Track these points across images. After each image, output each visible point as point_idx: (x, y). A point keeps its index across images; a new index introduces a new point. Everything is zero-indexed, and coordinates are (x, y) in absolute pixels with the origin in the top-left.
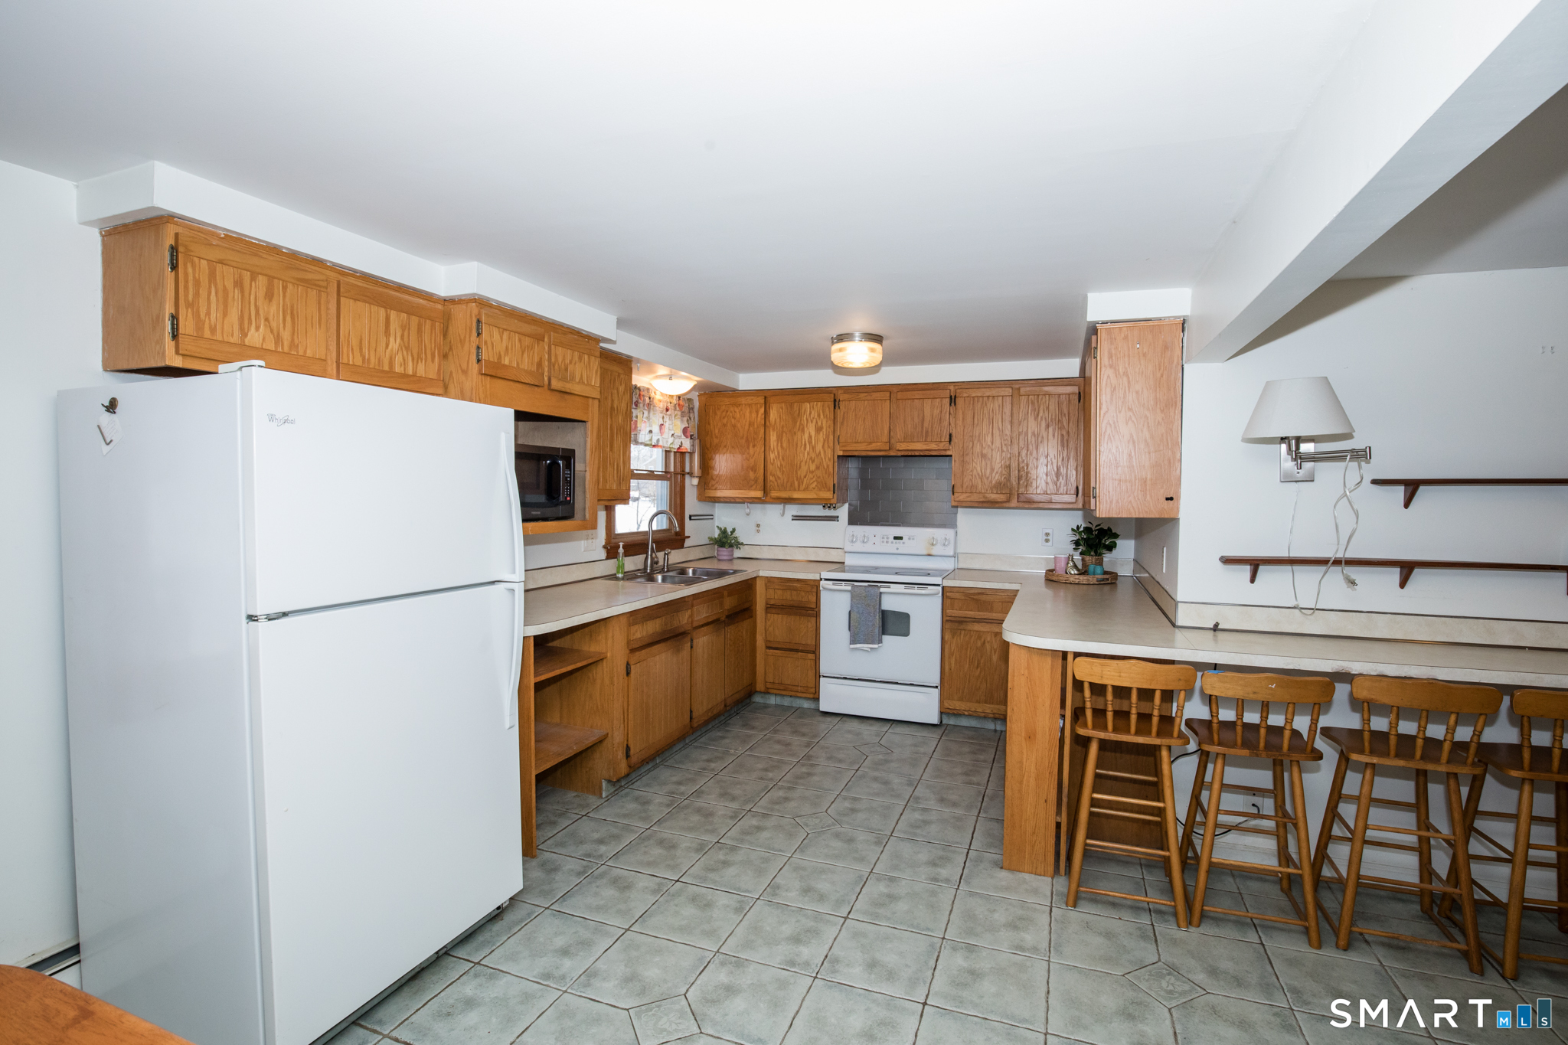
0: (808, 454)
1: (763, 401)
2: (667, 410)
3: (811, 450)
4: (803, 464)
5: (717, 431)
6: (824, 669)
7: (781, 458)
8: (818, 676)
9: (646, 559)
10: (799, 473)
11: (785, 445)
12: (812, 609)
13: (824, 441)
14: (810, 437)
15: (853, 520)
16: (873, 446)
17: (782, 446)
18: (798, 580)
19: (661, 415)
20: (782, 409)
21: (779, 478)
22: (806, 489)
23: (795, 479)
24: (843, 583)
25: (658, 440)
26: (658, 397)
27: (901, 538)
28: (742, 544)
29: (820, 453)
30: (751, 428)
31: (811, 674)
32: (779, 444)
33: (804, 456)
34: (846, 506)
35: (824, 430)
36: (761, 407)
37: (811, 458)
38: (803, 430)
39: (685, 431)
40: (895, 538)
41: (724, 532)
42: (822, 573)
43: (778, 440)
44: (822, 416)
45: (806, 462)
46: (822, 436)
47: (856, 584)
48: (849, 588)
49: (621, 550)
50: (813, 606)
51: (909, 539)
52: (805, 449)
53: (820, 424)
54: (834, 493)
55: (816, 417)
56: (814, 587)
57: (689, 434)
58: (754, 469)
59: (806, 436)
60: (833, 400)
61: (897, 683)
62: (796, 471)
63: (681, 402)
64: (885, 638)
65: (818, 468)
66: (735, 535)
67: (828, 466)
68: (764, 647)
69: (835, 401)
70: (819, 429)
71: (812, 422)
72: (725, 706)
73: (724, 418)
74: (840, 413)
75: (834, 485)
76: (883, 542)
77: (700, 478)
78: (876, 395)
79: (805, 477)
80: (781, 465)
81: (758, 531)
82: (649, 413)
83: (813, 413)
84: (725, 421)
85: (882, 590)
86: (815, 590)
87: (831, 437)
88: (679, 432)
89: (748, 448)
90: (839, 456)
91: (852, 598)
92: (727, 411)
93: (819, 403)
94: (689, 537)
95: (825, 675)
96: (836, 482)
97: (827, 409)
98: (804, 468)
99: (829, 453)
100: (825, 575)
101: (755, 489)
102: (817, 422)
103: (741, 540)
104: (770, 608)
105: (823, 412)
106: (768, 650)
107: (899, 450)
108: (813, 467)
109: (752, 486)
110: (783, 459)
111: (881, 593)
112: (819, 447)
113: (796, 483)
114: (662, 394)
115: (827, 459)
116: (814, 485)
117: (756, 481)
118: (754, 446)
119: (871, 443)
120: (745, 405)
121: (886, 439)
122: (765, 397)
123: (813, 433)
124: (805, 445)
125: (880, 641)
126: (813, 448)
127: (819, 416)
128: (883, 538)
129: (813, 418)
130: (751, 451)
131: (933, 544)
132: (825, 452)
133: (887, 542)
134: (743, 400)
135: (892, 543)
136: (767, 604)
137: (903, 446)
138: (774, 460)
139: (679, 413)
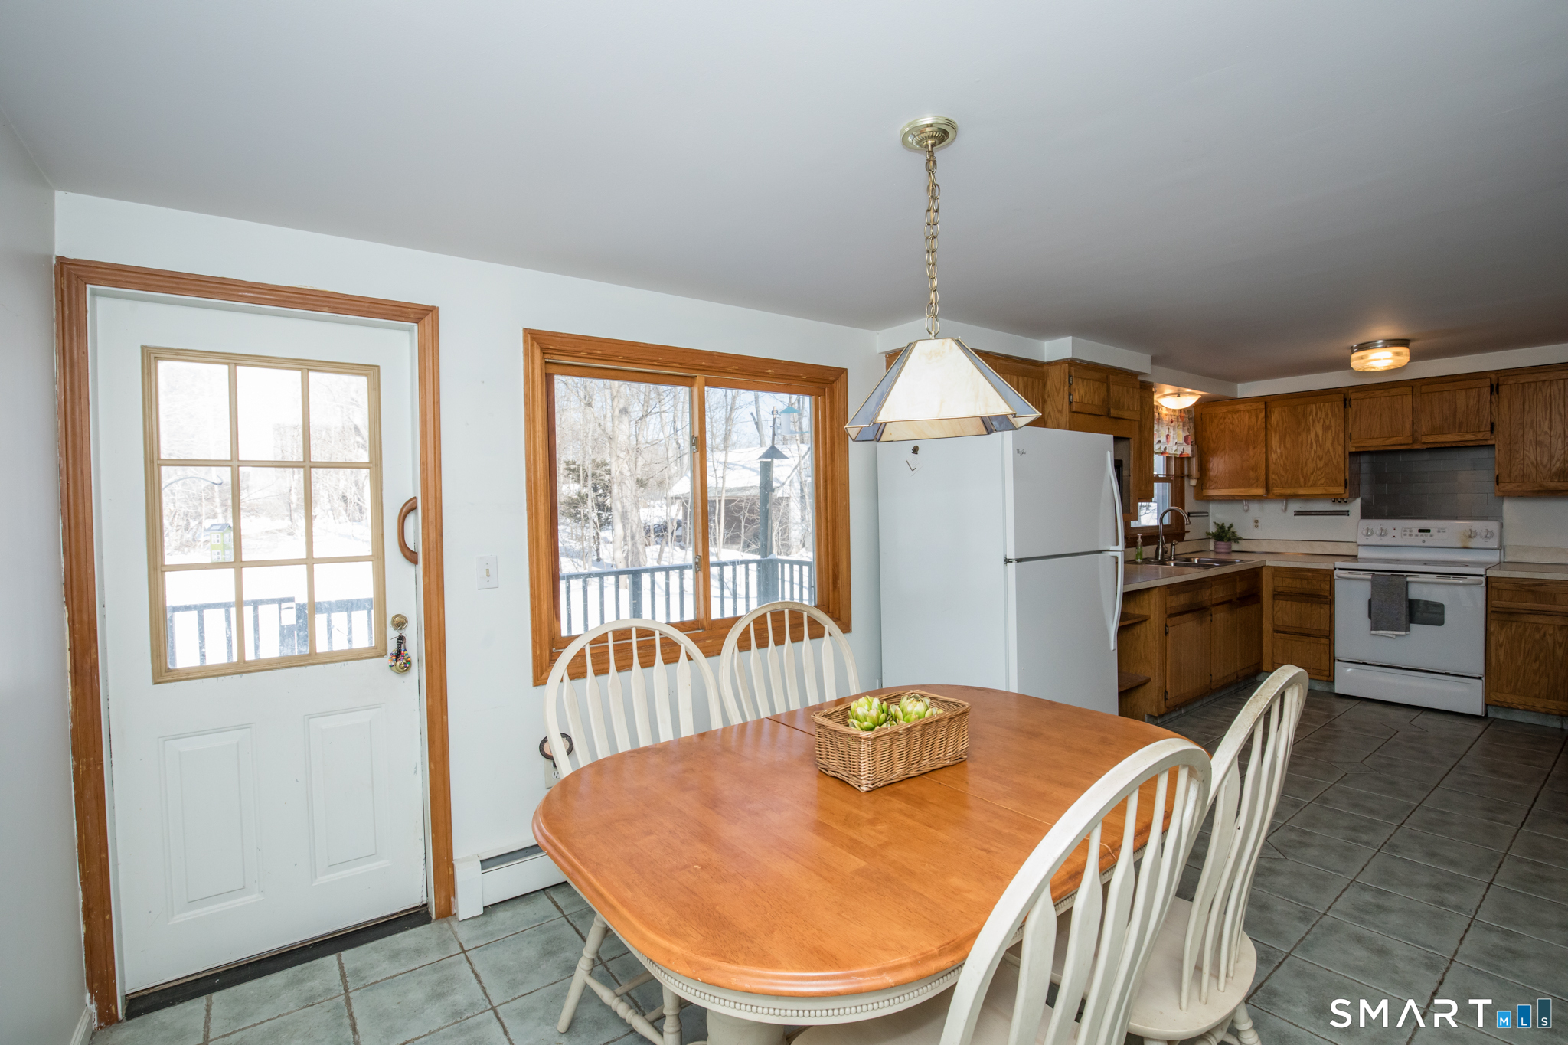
0: (1315, 452)
1: (1263, 406)
2: (1172, 422)
3: (1318, 448)
4: (1309, 462)
5: (1214, 436)
6: (1340, 651)
7: (1284, 458)
8: (1332, 660)
9: (1157, 549)
10: (1305, 471)
11: (1288, 445)
12: (1326, 597)
13: (1334, 439)
14: (1317, 436)
15: (1367, 513)
16: (1394, 440)
17: (1285, 446)
18: (1309, 570)
19: (1167, 427)
20: (1285, 411)
21: (1282, 476)
22: (1314, 485)
23: (1301, 476)
24: (1362, 572)
25: (1165, 449)
26: (1164, 412)
27: (1428, 531)
28: (1240, 539)
29: (1328, 451)
30: (1251, 432)
31: (1325, 658)
32: (1282, 445)
33: (1310, 453)
34: (1359, 500)
35: (1333, 429)
36: (1261, 412)
37: (1319, 456)
38: (1309, 430)
39: (1186, 439)
40: (1420, 531)
41: (1221, 527)
42: (1336, 563)
43: (1280, 442)
44: (1330, 416)
45: (1312, 460)
46: (1330, 435)
47: (1376, 573)
48: (1370, 577)
49: (1140, 540)
50: (1327, 594)
51: (1439, 531)
52: (1311, 448)
53: (1328, 423)
54: (1346, 487)
55: (1323, 416)
56: (1328, 576)
57: (1189, 442)
58: (1254, 469)
59: (1312, 435)
60: (1343, 399)
61: (1429, 672)
62: (1302, 469)
63: (1183, 414)
64: (1413, 626)
65: (1326, 465)
66: (1232, 530)
67: (1338, 462)
68: (1271, 630)
69: (1345, 400)
70: (1326, 429)
71: (1319, 422)
72: (1237, 677)
73: (1221, 424)
74: (1351, 412)
75: (1346, 480)
76: (1405, 535)
77: (1198, 479)
78: (1394, 391)
79: (1312, 474)
80: (1285, 464)
81: (1257, 527)
82: (1158, 426)
83: (1320, 413)
84: (1222, 427)
85: (1409, 579)
86: (1328, 578)
87: (1342, 435)
88: (1181, 440)
89: (1248, 450)
90: (1350, 453)
91: (1373, 586)
92: (1225, 418)
93: (1327, 404)
94: (1188, 532)
95: (1340, 659)
96: (1347, 477)
97: (1336, 409)
98: (1311, 466)
99: (1340, 450)
100: (1339, 564)
101: (1257, 487)
102: (1324, 422)
103: (1239, 534)
104: (1277, 595)
105: (1332, 413)
106: (1275, 634)
107: (1424, 443)
108: (1320, 464)
109: (1252, 485)
110: (1287, 458)
111: (1407, 582)
112: (1328, 445)
113: (1302, 480)
114: (1167, 409)
115: (1337, 455)
116: (1322, 481)
117: (1257, 480)
118: (1254, 448)
119: (1389, 438)
120: (1244, 411)
121: (1408, 431)
122: (1266, 403)
123: (1320, 433)
124: (1312, 444)
125: (1407, 629)
126: (1320, 446)
127: (1327, 415)
128: (1405, 531)
129: (1320, 418)
130: (1251, 452)
131: (1470, 537)
132: (1334, 449)
133: (1410, 535)
134: (1241, 407)
135: (1417, 535)
136: (1275, 591)
137: (1431, 439)
138: (1276, 460)
139: (1181, 424)
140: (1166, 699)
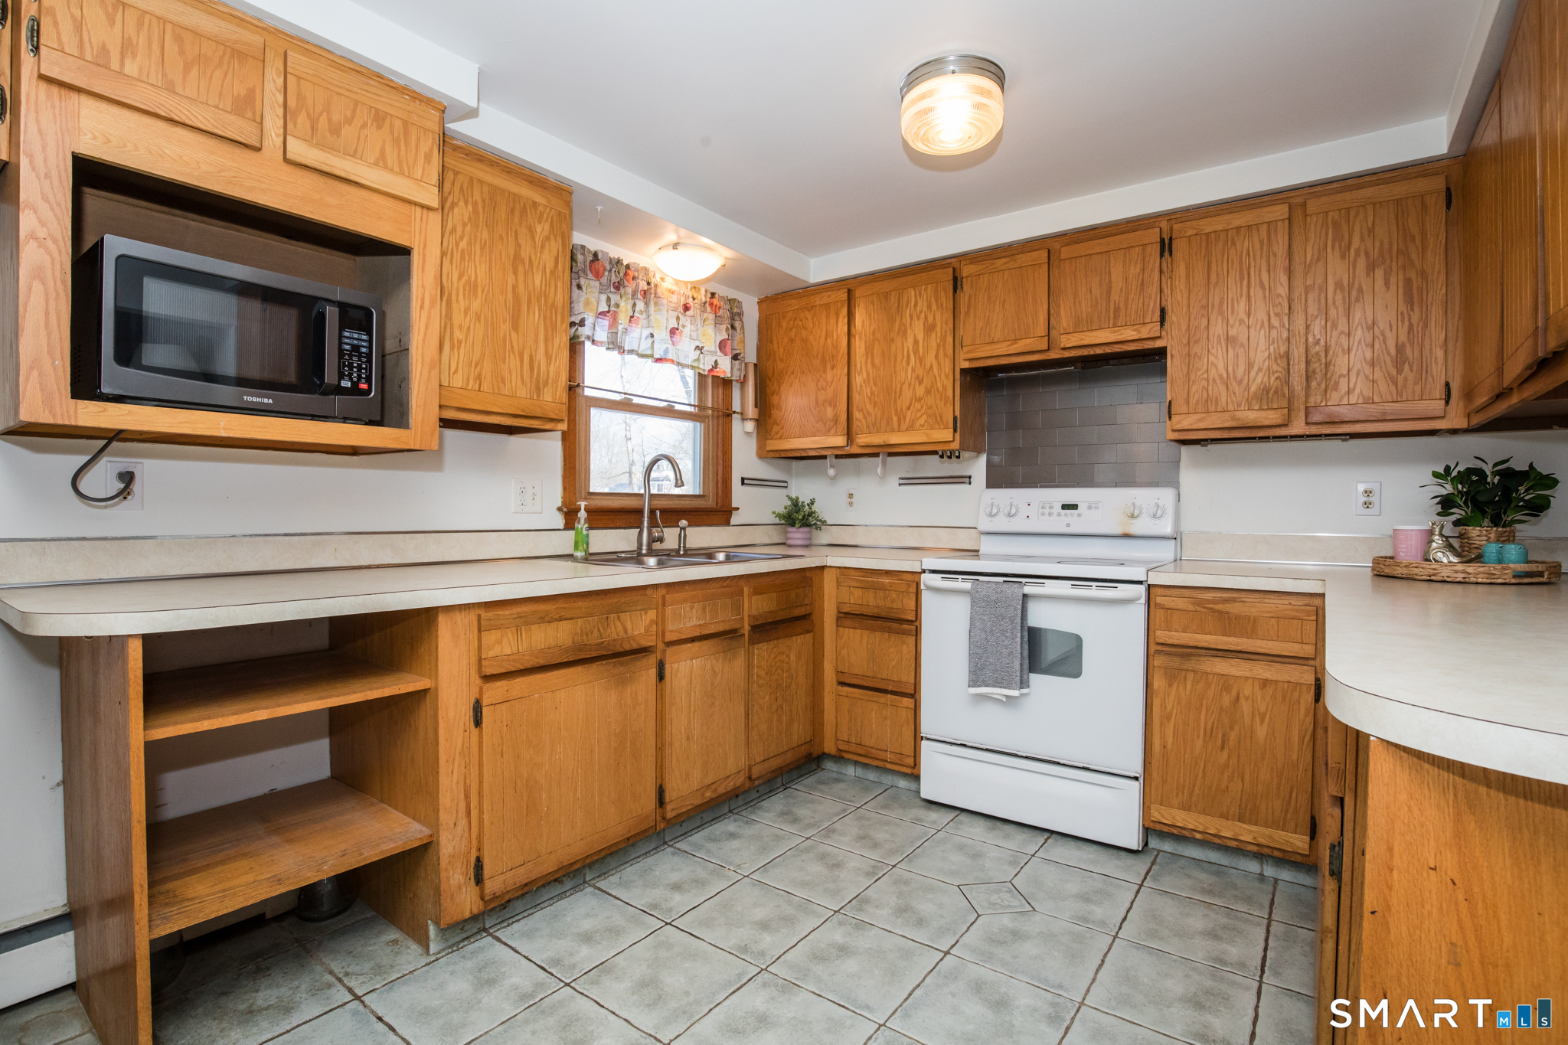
0: (913, 370)
1: (845, 296)
2: (686, 308)
3: (918, 364)
4: (905, 387)
5: (781, 350)
6: (928, 725)
7: (871, 382)
8: (917, 738)
9: (640, 534)
10: (899, 403)
11: (876, 361)
12: (910, 622)
13: (938, 346)
14: (916, 342)
15: (994, 481)
16: (1020, 346)
17: (873, 364)
18: (888, 573)
19: (675, 314)
20: (873, 304)
21: (869, 413)
22: (911, 428)
23: (893, 413)
24: (960, 577)
25: (666, 351)
26: (668, 285)
27: (1074, 507)
28: (824, 522)
29: (931, 367)
30: (829, 341)
31: (908, 732)
32: (869, 360)
33: (906, 371)
34: (983, 459)
35: (938, 329)
36: (842, 306)
37: (917, 377)
38: (905, 333)
39: (723, 346)
40: (1065, 507)
41: (796, 504)
42: (924, 560)
43: (867, 354)
44: (934, 307)
45: (910, 385)
46: (934, 341)
47: (981, 578)
48: (967, 585)
49: (584, 518)
50: (911, 617)
51: (1090, 508)
52: (908, 363)
53: (930, 319)
54: (955, 431)
55: (925, 309)
56: (912, 582)
57: (728, 349)
58: (833, 403)
59: (910, 341)
60: (951, 277)
61: (1058, 763)
62: (895, 402)
63: (715, 301)
64: (1034, 678)
65: (928, 392)
66: (814, 508)
67: (944, 388)
68: (835, 683)
69: (955, 279)
70: (929, 329)
71: (918, 318)
72: (750, 778)
73: (791, 329)
74: (964, 297)
75: (955, 418)
76: (1043, 514)
77: (757, 420)
78: (1025, 259)
79: (909, 408)
80: (872, 393)
81: (851, 504)
82: (647, 304)
83: (920, 303)
84: (793, 334)
85: (1028, 590)
86: (913, 589)
87: (950, 340)
88: (711, 344)
89: (825, 372)
90: (963, 371)
91: (973, 603)
92: (795, 319)
93: (930, 286)
94: (737, 509)
95: (929, 736)
96: (958, 413)
97: (943, 294)
98: (907, 394)
99: (947, 365)
100: (930, 563)
101: (836, 434)
102: (926, 318)
103: (823, 516)
104: (846, 617)
105: (937, 301)
106: (840, 688)
107: (1065, 349)
108: (920, 391)
109: (829, 430)
110: (875, 383)
111: (1025, 596)
112: (930, 359)
113: (895, 419)
114: (677, 282)
115: (943, 374)
116: (922, 421)
117: (836, 421)
118: (832, 368)
119: (1016, 340)
120: (820, 306)
121: (1041, 330)
122: (849, 291)
123: (920, 337)
124: (908, 355)
125: (1024, 684)
126: (921, 362)
127: (929, 307)
128: (1043, 507)
129: (921, 312)
130: (829, 375)
131: (1132, 516)
132: (939, 364)
133: (1050, 514)
134: (818, 300)
135: (1059, 515)
136: (839, 612)
137: (1073, 340)
138: (861, 386)
139: (712, 316)
140: (479, 880)
